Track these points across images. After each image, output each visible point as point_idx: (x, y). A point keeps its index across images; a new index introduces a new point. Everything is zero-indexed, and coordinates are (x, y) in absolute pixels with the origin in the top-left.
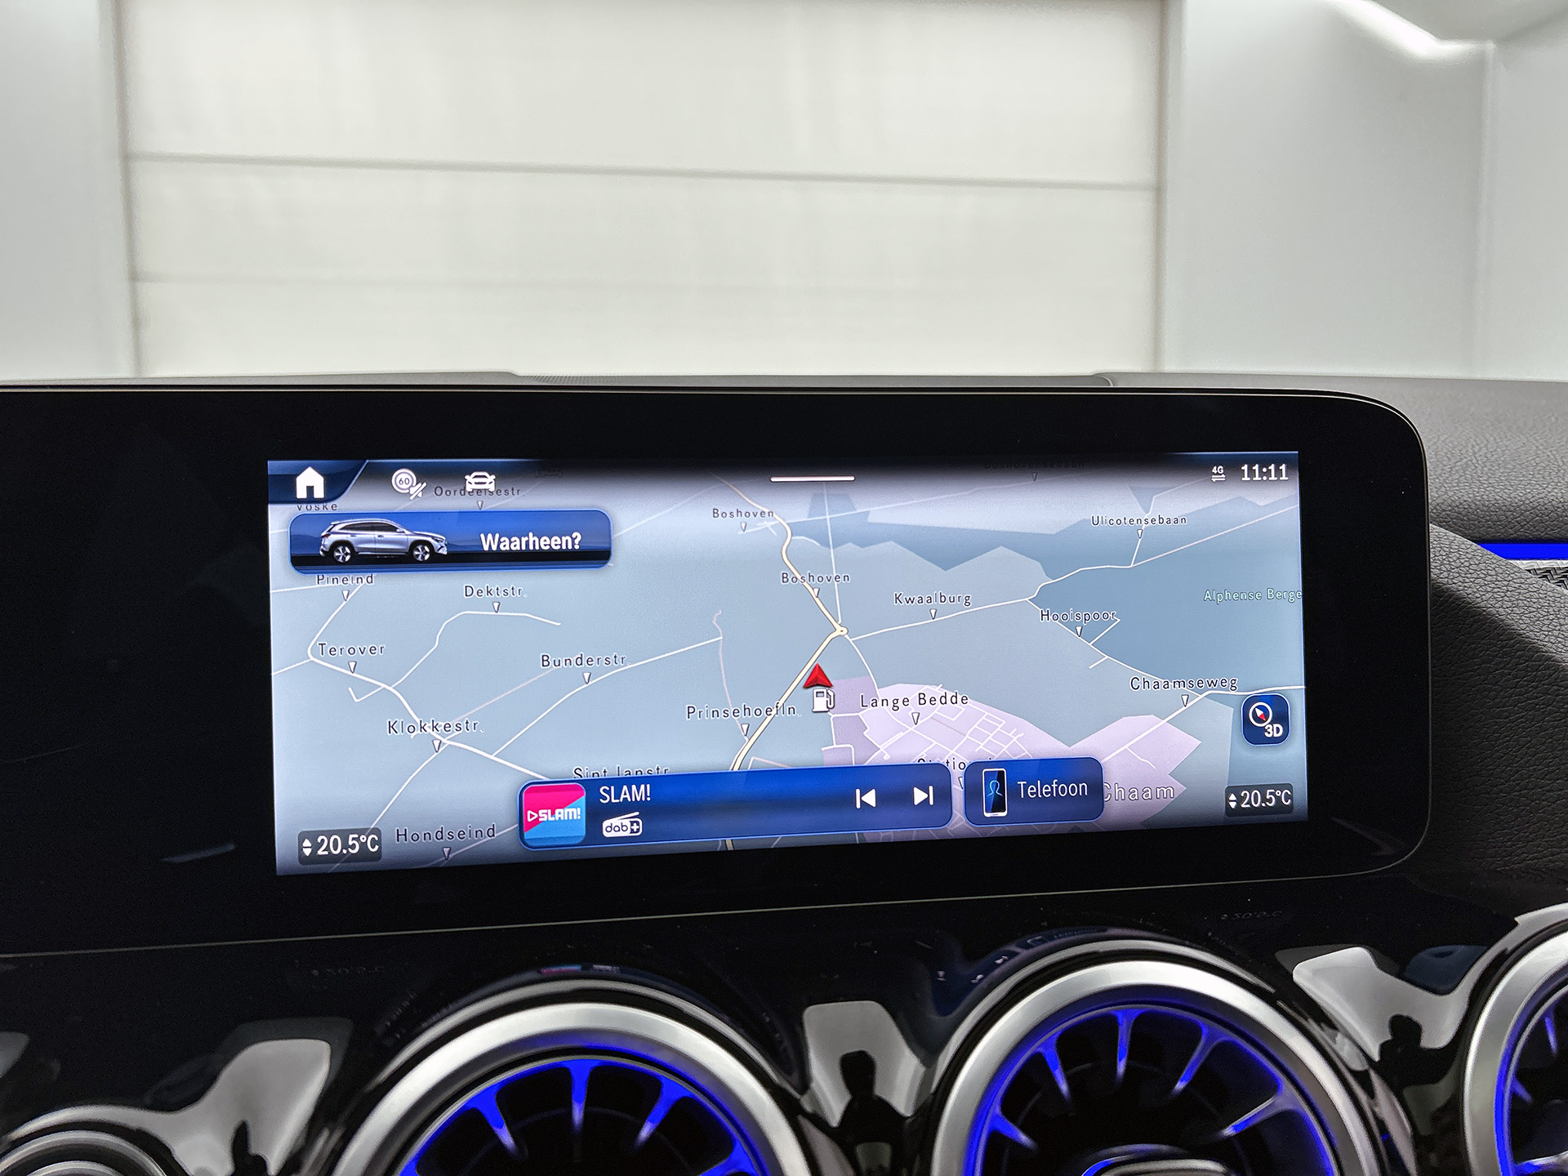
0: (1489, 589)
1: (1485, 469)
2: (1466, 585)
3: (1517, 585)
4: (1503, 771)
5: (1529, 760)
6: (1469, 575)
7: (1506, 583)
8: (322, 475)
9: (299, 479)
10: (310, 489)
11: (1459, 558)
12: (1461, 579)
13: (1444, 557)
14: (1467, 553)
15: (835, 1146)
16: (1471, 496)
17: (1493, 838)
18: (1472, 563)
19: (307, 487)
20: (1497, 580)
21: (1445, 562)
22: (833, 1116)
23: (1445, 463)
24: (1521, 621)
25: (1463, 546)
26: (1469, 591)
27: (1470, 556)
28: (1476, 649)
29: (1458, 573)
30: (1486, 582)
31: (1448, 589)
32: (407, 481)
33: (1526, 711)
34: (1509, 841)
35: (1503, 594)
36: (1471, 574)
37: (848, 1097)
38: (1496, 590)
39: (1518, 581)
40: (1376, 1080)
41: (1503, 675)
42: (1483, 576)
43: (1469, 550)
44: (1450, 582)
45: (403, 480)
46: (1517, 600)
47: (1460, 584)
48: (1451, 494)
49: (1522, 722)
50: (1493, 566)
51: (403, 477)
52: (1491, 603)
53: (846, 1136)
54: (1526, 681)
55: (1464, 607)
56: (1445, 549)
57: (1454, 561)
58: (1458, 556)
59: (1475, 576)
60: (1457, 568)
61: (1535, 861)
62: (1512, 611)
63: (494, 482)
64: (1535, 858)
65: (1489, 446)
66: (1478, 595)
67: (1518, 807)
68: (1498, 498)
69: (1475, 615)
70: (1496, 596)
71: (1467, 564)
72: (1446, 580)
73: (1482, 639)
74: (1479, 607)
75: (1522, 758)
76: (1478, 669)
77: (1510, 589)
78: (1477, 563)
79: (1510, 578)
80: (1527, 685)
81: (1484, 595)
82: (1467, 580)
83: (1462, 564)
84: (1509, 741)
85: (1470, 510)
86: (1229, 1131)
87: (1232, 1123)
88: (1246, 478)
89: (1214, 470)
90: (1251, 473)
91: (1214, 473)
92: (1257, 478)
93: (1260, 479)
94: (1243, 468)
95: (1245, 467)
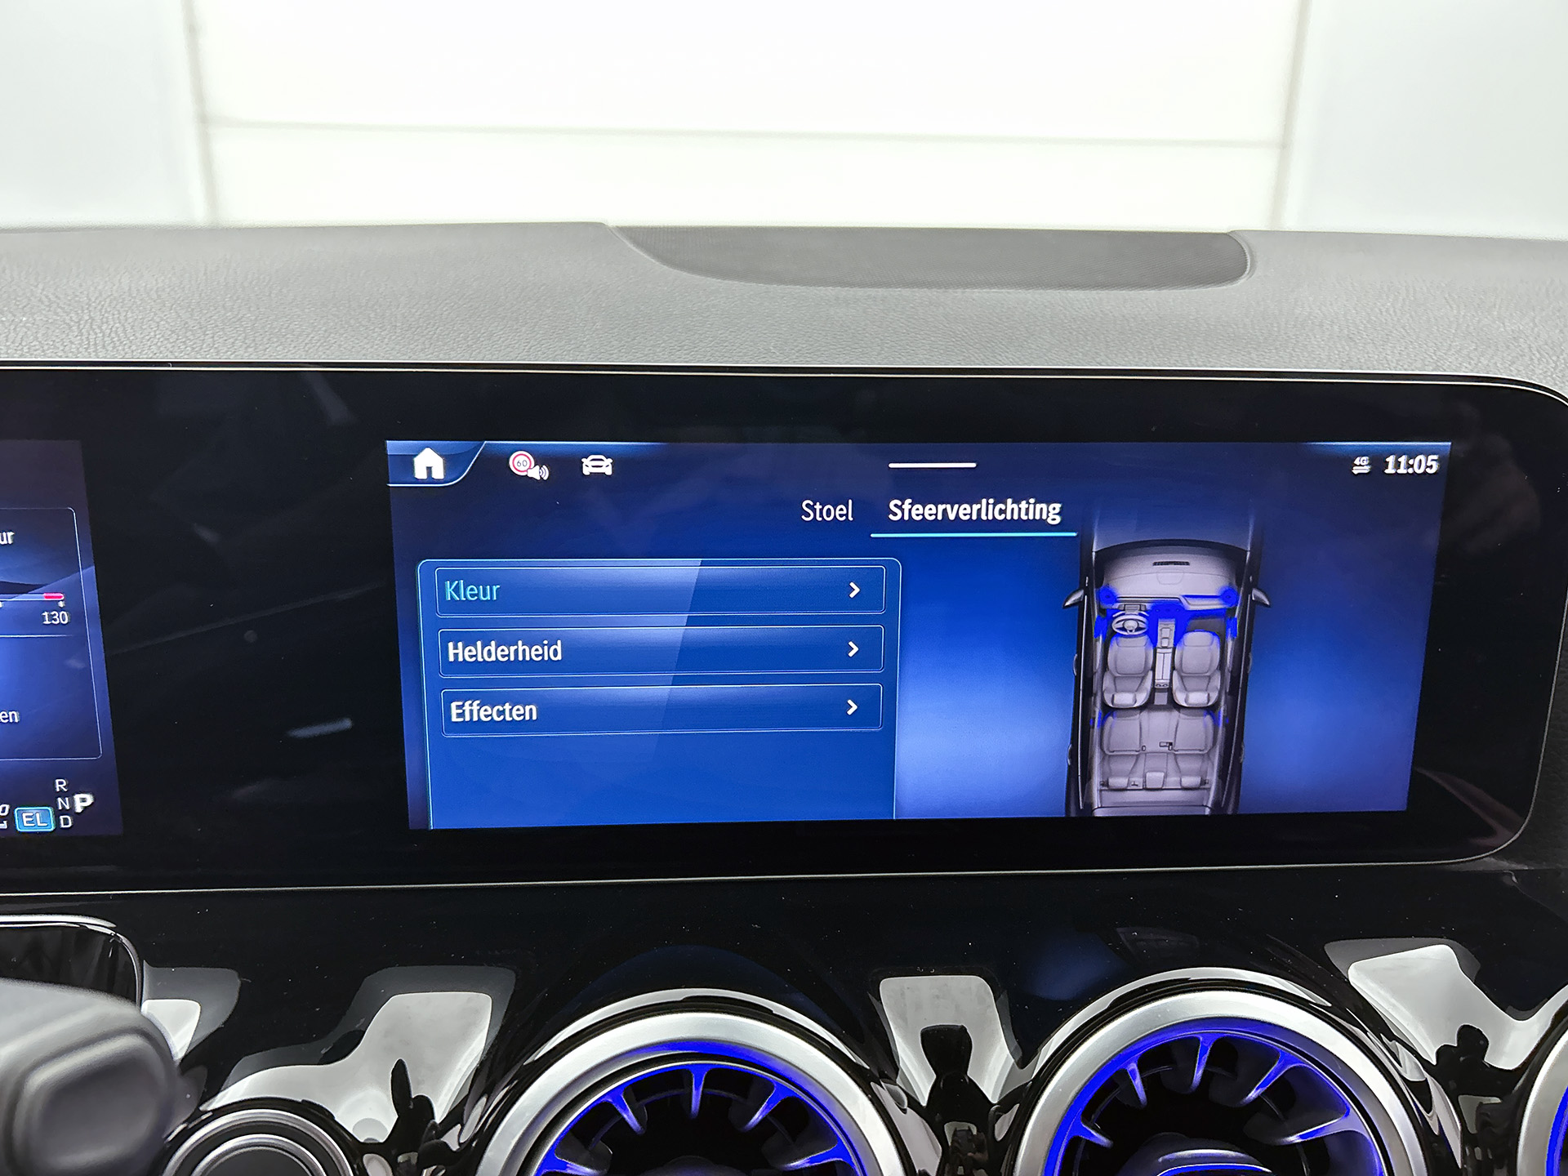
8: (441, 456)
9: (416, 460)
10: (429, 469)
15: (925, 1124)
19: (428, 468)
22: (922, 1095)
32: (525, 463)
40: (1435, 1088)
45: (521, 462)
51: (521, 459)
63: (610, 466)
86: (1294, 1139)
87: (1298, 1133)
88: (1390, 470)
89: (1357, 462)
90: (1397, 465)
91: (1356, 465)
92: (1402, 471)
93: (1405, 472)
94: (1387, 460)
95: (1391, 460)
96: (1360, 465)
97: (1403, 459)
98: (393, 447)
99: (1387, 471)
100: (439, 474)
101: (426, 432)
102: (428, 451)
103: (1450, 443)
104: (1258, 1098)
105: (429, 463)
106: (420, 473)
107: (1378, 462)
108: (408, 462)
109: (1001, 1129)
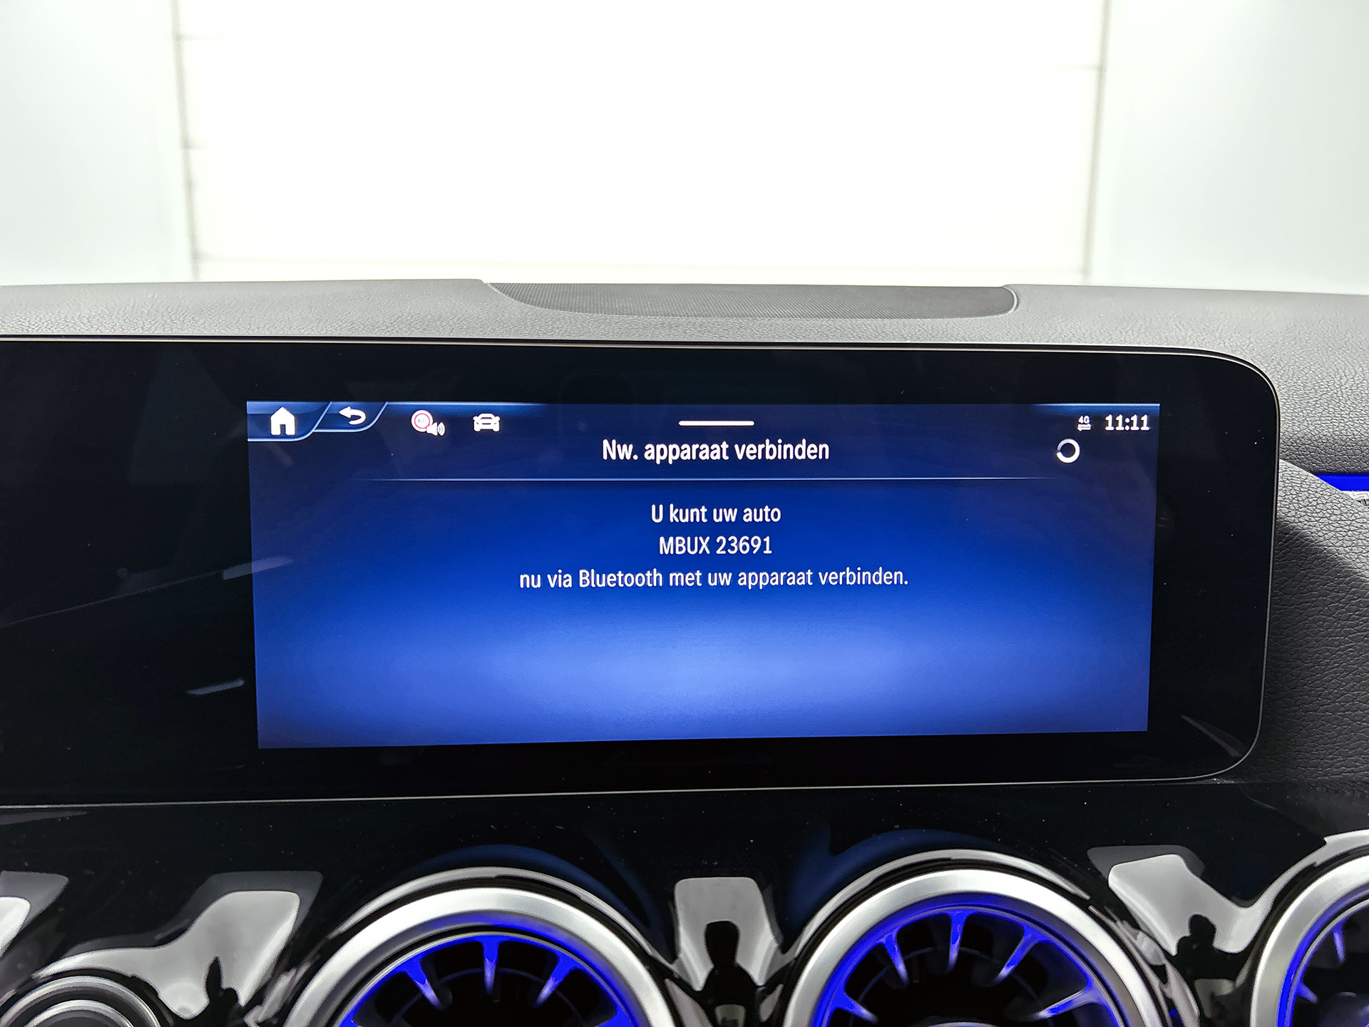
0: (1332, 529)
1: (1349, 402)
2: (1311, 523)
3: (1359, 525)
4: (1330, 693)
5: (1355, 685)
6: (1316, 515)
7: (1349, 522)
8: (294, 415)
9: (273, 418)
10: (283, 427)
11: (1307, 498)
12: (1307, 518)
13: (1294, 496)
14: (1316, 492)
15: (697, 1006)
16: (1331, 430)
17: (1317, 750)
18: (1319, 502)
19: (282, 424)
20: (1341, 520)
21: (1294, 501)
22: (698, 981)
23: (1311, 395)
24: (1358, 560)
25: (1313, 485)
26: (1314, 530)
27: (1318, 495)
28: (1315, 582)
29: (1305, 512)
30: (1330, 522)
31: (1294, 527)
33: (1355, 642)
34: (1330, 754)
35: (1344, 534)
36: (1316, 513)
37: (710, 966)
38: (1338, 529)
39: (1361, 520)
41: (1337, 608)
42: (1329, 515)
43: (1319, 490)
44: (1297, 521)
46: (1358, 539)
47: (1306, 522)
48: (1312, 428)
49: (1351, 651)
50: (1339, 506)
52: (1333, 542)
53: (707, 999)
54: (1357, 615)
55: (1307, 545)
56: (1296, 488)
57: (1303, 500)
58: (1307, 495)
59: (1320, 515)
60: (1305, 507)
61: (1352, 774)
62: (1351, 550)
64: (1353, 771)
65: (1356, 378)
66: (1320, 534)
67: (1341, 726)
68: (1356, 433)
69: (1317, 553)
70: (1338, 535)
71: (1314, 503)
72: (1293, 518)
73: (1322, 575)
74: (1320, 546)
75: (1348, 683)
76: (1315, 601)
77: (1352, 528)
78: (1324, 502)
79: (1353, 518)
80: (1358, 619)
81: (1327, 534)
82: (1313, 519)
83: (1310, 503)
84: (1337, 667)
85: (1328, 444)
86: (1045, 1014)
87: (1047, 1007)
88: (1110, 428)
89: (1081, 420)
90: (1115, 423)
91: (1080, 423)
92: (1120, 428)
93: (1123, 429)
94: (1107, 419)
95: (1109, 418)
96: (1084, 423)
97: (1120, 418)
98: (253, 407)
99: (1107, 428)
100: (291, 430)
101: (281, 394)
102: (282, 410)
103: (1159, 405)
104: (1010, 976)
105: (283, 420)
106: (276, 430)
107: (1098, 420)
108: (265, 420)
109: (766, 1010)
